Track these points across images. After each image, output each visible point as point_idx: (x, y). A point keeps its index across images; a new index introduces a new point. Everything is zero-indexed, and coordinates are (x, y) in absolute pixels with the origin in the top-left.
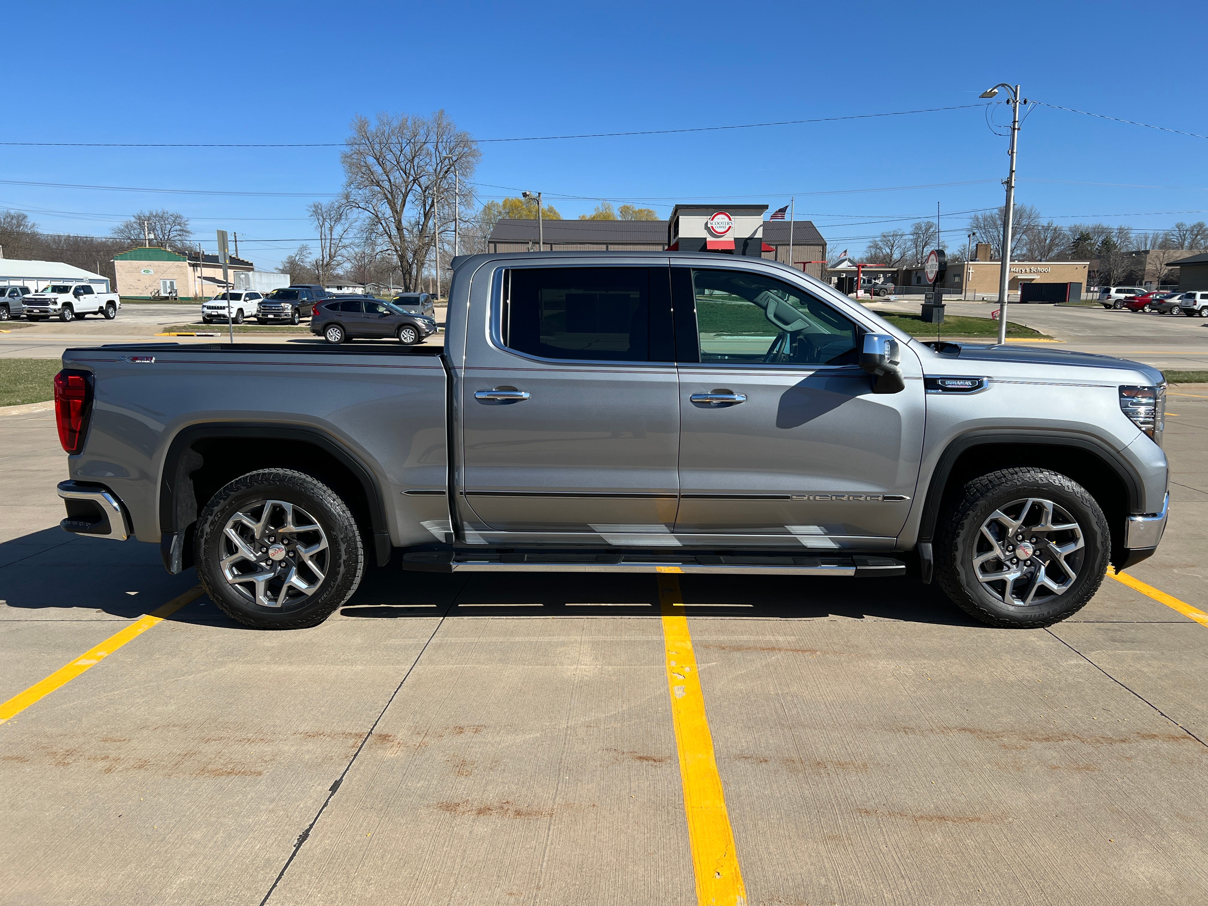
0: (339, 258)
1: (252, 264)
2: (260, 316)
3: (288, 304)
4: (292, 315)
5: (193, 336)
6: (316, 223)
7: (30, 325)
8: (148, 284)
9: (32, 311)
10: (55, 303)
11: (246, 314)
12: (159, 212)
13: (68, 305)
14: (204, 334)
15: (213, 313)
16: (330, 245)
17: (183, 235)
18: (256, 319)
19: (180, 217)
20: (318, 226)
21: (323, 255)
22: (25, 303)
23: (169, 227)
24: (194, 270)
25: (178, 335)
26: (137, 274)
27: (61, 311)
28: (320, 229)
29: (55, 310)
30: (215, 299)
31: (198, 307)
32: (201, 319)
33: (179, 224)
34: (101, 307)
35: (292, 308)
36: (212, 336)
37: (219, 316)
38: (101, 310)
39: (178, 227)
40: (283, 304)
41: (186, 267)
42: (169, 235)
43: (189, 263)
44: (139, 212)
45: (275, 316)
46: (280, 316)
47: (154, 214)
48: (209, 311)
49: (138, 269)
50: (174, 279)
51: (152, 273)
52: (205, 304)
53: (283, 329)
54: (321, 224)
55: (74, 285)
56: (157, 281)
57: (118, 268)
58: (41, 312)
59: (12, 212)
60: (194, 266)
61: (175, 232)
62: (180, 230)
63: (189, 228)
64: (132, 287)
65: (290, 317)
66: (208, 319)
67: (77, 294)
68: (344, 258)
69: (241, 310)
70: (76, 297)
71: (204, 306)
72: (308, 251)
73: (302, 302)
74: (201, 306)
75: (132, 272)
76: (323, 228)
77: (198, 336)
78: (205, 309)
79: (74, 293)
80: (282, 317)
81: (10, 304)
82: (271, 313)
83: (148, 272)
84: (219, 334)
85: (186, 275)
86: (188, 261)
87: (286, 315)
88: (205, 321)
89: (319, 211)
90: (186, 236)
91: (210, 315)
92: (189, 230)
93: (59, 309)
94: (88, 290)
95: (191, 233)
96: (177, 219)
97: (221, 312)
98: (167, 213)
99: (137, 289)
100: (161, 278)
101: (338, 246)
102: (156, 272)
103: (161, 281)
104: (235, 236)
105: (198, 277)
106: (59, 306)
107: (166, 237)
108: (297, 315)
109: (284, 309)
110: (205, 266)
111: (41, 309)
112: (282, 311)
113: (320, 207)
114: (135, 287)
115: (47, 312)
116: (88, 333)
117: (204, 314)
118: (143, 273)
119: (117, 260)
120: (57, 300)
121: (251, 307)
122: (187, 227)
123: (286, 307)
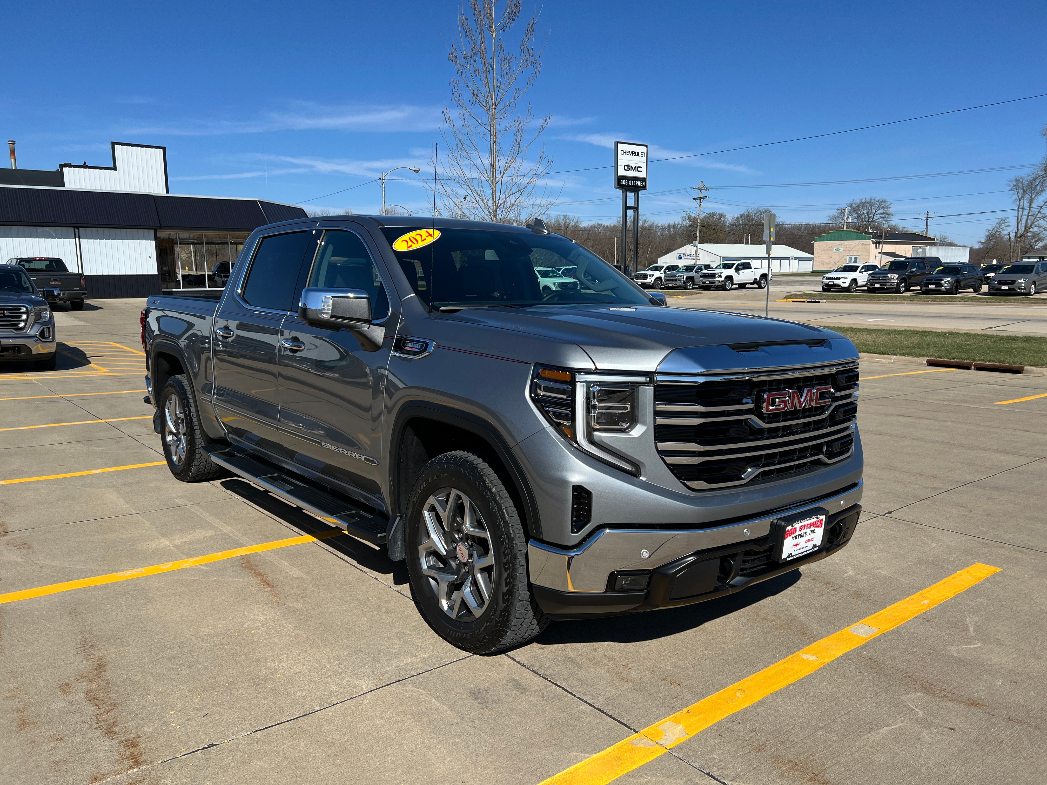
0: (1035, 229)
1: (934, 240)
2: (869, 286)
3: (895, 275)
4: (897, 284)
5: (804, 302)
6: (1015, 196)
7: (699, 293)
8: (837, 260)
9: (705, 283)
10: (720, 276)
11: (859, 284)
12: (867, 199)
13: (729, 278)
14: (813, 300)
15: (829, 283)
16: (1028, 217)
17: (885, 217)
18: (866, 288)
19: (884, 202)
20: (1016, 199)
21: (1017, 227)
22: (701, 276)
23: (874, 211)
24: (876, 247)
25: (793, 301)
26: (830, 252)
27: (723, 283)
28: (1018, 202)
29: (719, 282)
30: (836, 271)
31: (820, 278)
32: (821, 289)
33: (883, 208)
34: (756, 279)
35: (897, 279)
36: (819, 302)
37: (834, 285)
38: (755, 281)
39: (881, 211)
40: (889, 276)
41: (870, 244)
42: (873, 218)
43: (872, 241)
44: (851, 201)
45: (881, 285)
46: (885, 285)
47: (864, 201)
48: (827, 281)
49: (831, 248)
50: (858, 256)
51: (842, 251)
52: (825, 276)
53: (880, 297)
54: (1020, 197)
55: (737, 262)
56: (845, 257)
57: (817, 247)
58: (710, 283)
59: (761, 209)
60: (877, 243)
61: (879, 215)
62: (883, 213)
63: (891, 210)
64: (825, 263)
65: (895, 286)
66: (826, 288)
67: (737, 270)
68: (1041, 229)
69: (854, 281)
70: (736, 272)
71: (824, 277)
72: (1007, 224)
73: (910, 272)
74: (822, 277)
75: (827, 250)
76: (1022, 201)
77: (808, 302)
78: (825, 280)
79: (735, 269)
80: (888, 287)
81: (695, 277)
82: (877, 283)
83: (839, 250)
84: (825, 301)
85: (868, 251)
86: (872, 239)
87: (891, 285)
88: (824, 290)
89: (1020, 185)
90: (888, 218)
91: (827, 285)
92: (891, 212)
93: (722, 281)
94: (747, 266)
95: (892, 215)
96: (882, 204)
97: (836, 282)
98: (874, 199)
99: (829, 264)
100: (848, 254)
101: (1035, 218)
102: (844, 250)
103: (848, 257)
104: (928, 215)
105: (880, 253)
106: (723, 279)
107: (870, 220)
108: (903, 284)
109: (890, 279)
110: (886, 243)
111: (711, 281)
112: (888, 281)
113: (1021, 180)
114: (828, 263)
115: (714, 283)
116: (732, 299)
117: (823, 283)
118: (834, 251)
119: (816, 241)
120: (722, 274)
121: (863, 278)
122: (889, 210)
123: (893, 277)
